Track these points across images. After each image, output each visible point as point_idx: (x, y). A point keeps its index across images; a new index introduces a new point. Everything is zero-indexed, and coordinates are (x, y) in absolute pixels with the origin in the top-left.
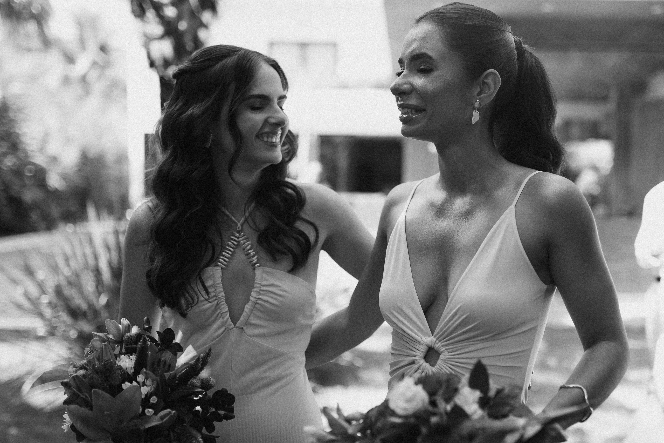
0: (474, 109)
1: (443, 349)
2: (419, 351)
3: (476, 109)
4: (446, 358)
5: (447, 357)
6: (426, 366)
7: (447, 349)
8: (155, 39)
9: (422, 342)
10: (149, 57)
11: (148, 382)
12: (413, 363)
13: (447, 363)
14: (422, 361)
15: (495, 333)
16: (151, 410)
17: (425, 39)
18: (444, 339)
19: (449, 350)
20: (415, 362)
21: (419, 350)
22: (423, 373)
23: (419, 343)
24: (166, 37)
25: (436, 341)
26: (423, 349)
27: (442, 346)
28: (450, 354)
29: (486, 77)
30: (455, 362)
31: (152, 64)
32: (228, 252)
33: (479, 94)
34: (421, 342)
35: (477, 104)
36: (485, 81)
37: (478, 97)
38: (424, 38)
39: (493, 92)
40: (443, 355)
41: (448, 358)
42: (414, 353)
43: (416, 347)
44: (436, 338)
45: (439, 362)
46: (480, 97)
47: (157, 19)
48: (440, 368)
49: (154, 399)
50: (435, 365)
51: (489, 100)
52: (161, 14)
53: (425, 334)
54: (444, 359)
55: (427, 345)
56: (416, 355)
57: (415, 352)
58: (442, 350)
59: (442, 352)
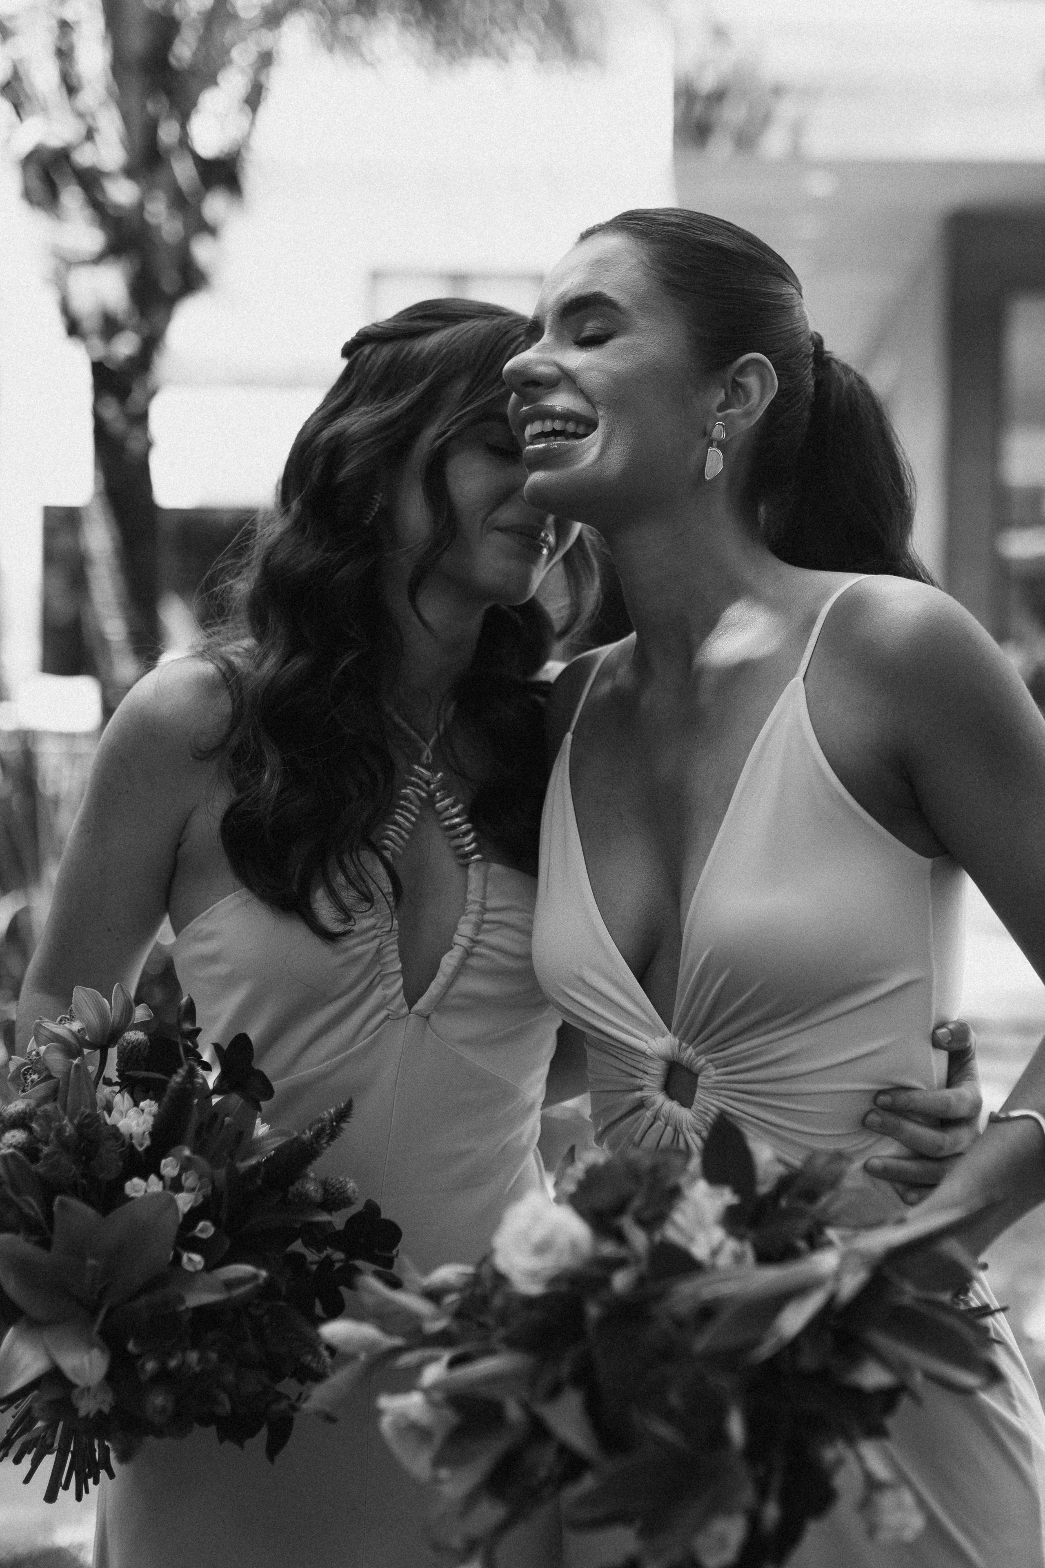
0: (710, 444)
1: (702, 1061)
2: (647, 1076)
3: (715, 444)
4: (712, 1083)
5: (716, 1078)
6: (671, 1108)
7: (711, 1061)
8: (84, 263)
9: (649, 1052)
10: (66, 309)
11: (189, 1180)
12: (641, 1105)
13: (719, 1095)
14: (660, 1098)
15: (796, 1013)
16: (197, 1258)
17: (600, 264)
18: (698, 1035)
19: (716, 1062)
20: (645, 1102)
21: (647, 1073)
22: (669, 1128)
23: (644, 1056)
24: (111, 258)
25: (680, 1044)
26: (657, 1069)
27: (698, 1054)
28: (720, 1071)
29: (742, 370)
30: (736, 1091)
31: (74, 328)
32: (408, 815)
33: (722, 407)
34: (647, 1053)
35: (719, 431)
36: (740, 380)
37: (720, 415)
38: (598, 261)
39: (759, 405)
40: (705, 1076)
41: (718, 1082)
42: (638, 1082)
43: (641, 1066)
44: (680, 1032)
45: (699, 1094)
46: (724, 413)
47: (88, 212)
48: (704, 1110)
49: (205, 1229)
50: (692, 1104)
51: (746, 424)
52: (99, 197)
53: (653, 1031)
54: (710, 1085)
55: (663, 1058)
56: (645, 1086)
57: (639, 1080)
58: (700, 1064)
59: (702, 1069)
